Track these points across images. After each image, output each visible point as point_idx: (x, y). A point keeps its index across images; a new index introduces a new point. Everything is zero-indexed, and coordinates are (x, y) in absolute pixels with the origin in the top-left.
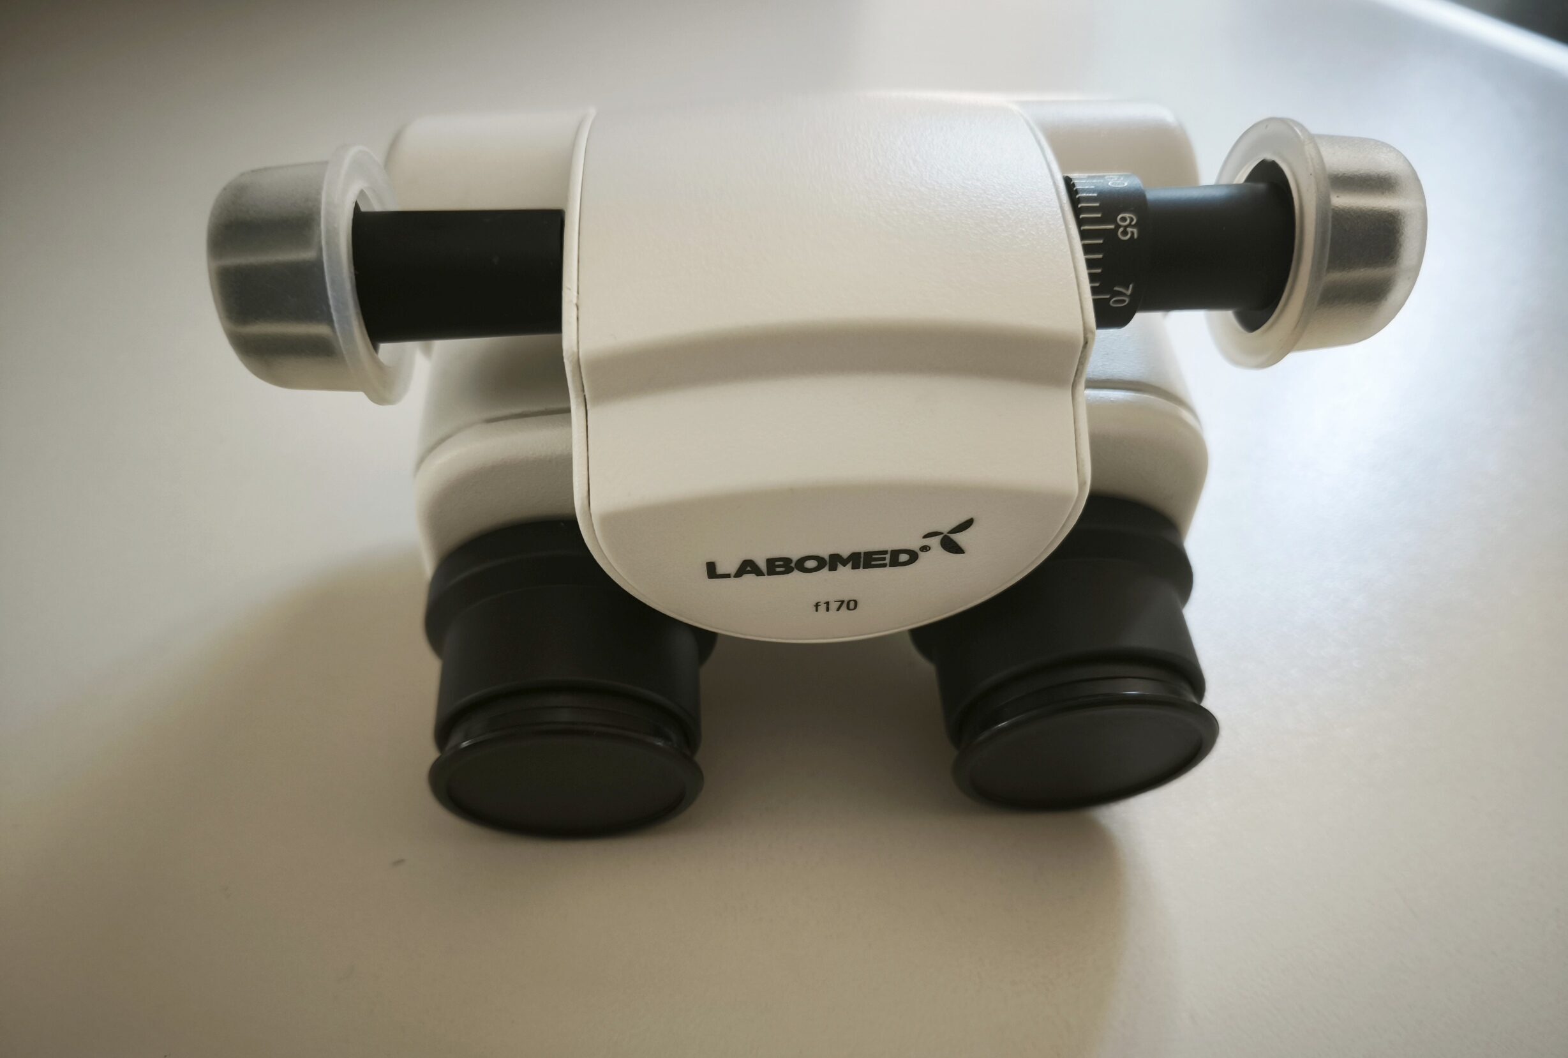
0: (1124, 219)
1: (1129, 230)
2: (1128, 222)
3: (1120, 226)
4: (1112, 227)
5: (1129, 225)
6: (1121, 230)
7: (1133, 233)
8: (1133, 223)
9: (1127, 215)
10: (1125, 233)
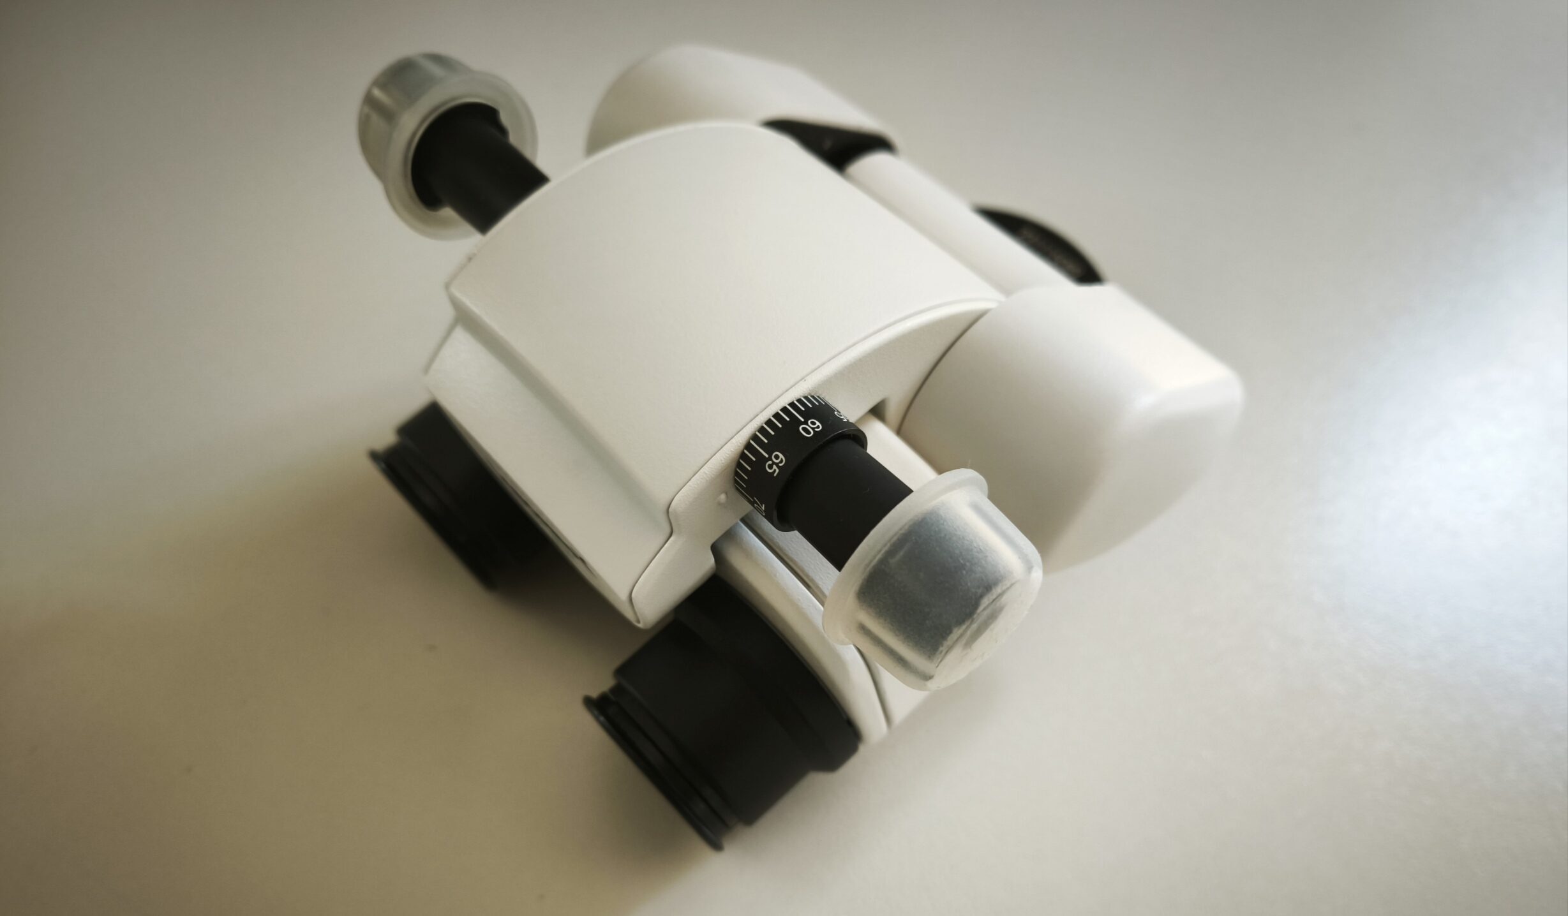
0: (777, 457)
1: (775, 467)
2: (777, 461)
3: (771, 460)
4: (767, 456)
5: (777, 464)
6: (770, 462)
7: (775, 470)
8: (781, 465)
9: (781, 456)
10: (770, 467)
